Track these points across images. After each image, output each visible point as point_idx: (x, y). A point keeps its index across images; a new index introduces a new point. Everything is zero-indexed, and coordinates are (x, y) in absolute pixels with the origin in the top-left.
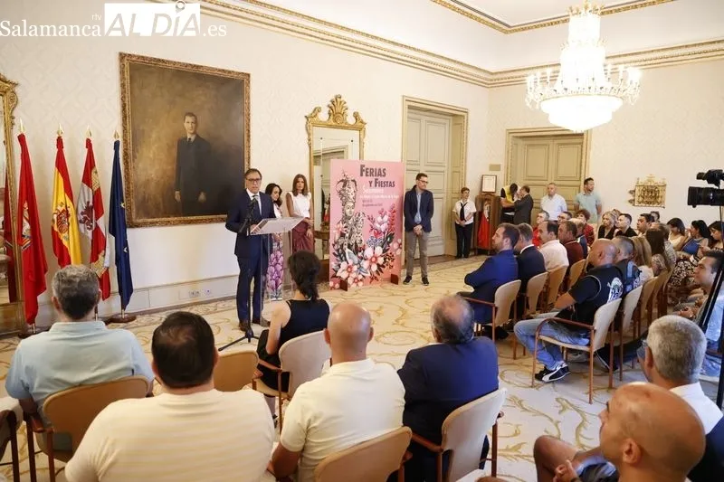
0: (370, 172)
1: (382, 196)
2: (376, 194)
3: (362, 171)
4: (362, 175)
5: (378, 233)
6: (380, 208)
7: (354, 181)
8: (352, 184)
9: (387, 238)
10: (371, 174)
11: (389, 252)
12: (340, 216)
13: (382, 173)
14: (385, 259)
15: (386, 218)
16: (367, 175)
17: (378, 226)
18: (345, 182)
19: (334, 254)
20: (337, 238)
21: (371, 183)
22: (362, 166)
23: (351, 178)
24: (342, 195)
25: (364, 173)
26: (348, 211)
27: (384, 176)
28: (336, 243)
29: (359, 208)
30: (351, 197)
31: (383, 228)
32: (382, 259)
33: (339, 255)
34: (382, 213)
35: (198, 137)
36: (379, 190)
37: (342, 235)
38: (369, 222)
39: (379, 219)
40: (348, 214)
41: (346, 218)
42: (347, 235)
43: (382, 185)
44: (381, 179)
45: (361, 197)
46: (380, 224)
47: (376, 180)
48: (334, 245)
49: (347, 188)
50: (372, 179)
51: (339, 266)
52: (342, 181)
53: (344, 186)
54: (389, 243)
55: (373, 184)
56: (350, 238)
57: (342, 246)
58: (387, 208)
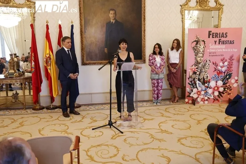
0: (216, 35)
1: (224, 50)
2: (219, 49)
3: (209, 35)
4: (209, 37)
5: (220, 72)
6: (222, 58)
7: (203, 41)
8: (202, 43)
9: (226, 76)
10: (216, 36)
11: (228, 85)
12: (193, 62)
13: (224, 35)
14: (224, 89)
15: (226, 63)
16: (213, 37)
17: (220, 68)
18: (197, 42)
19: (189, 83)
20: (191, 74)
21: (215, 42)
22: (210, 32)
23: (201, 39)
24: (196, 50)
25: (211, 36)
26: (198, 59)
27: (226, 37)
28: (190, 77)
29: (207, 57)
30: (201, 50)
31: (224, 69)
32: (223, 88)
33: (192, 84)
34: (223, 61)
35: (116, 21)
36: (224, 46)
37: (195, 73)
38: (214, 66)
39: (221, 64)
40: (199, 61)
41: (197, 63)
42: (198, 73)
43: (223, 43)
44: (223, 39)
45: (208, 50)
46: (222, 67)
47: (220, 40)
48: (189, 79)
49: (198, 45)
50: (217, 39)
51: (192, 90)
52: (195, 41)
53: (197, 44)
54: (228, 79)
55: (217, 42)
56: (199, 75)
57: (194, 79)
58: (227, 57)
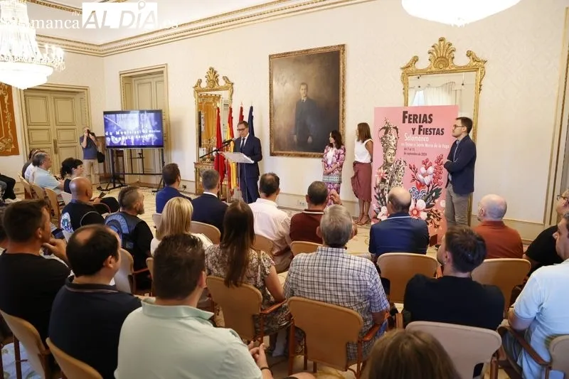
0: (414, 118)
1: (426, 145)
2: (420, 143)
3: (404, 117)
4: (404, 122)
5: (421, 185)
6: (424, 158)
7: (396, 128)
8: (393, 131)
9: (432, 192)
10: (415, 121)
11: (434, 209)
12: (381, 162)
13: (427, 118)
14: (429, 215)
15: (431, 170)
16: (410, 122)
17: (421, 177)
18: (387, 129)
19: (375, 196)
20: (378, 182)
21: (414, 130)
22: (405, 113)
23: (392, 125)
24: (384, 141)
25: (407, 120)
26: (389, 158)
27: (430, 122)
28: (377, 187)
29: (400, 155)
30: (393, 144)
31: (427, 180)
32: (426, 214)
33: (380, 199)
34: (426, 164)
35: (308, 99)
36: (426, 138)
37: (383, 181)
38: (411, 172)
39: (423, 170)
40: (390, 161)
41: (387, 165)
42: (388, 181)
43: (426, 132)
44: (425, 126)
45: (402, 144)
46: (424, 175)
47: (420, 126)
48: (375, 189)
49: (388, 135)
50: (416, 126)
51: (380, 209)
52: (384, 128)
53: (386, 133)
54: (434, 198)
55: (417, 131)
56: (390, 184)
57: (383, 190)
58: (433, 159)
